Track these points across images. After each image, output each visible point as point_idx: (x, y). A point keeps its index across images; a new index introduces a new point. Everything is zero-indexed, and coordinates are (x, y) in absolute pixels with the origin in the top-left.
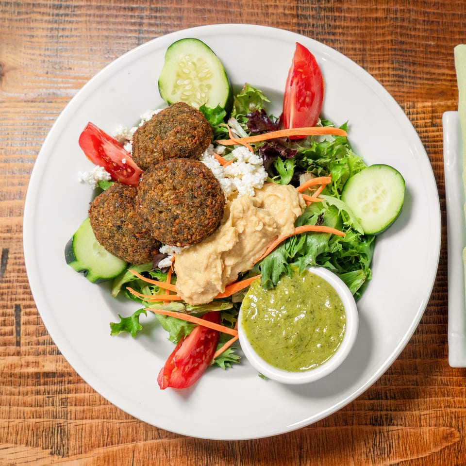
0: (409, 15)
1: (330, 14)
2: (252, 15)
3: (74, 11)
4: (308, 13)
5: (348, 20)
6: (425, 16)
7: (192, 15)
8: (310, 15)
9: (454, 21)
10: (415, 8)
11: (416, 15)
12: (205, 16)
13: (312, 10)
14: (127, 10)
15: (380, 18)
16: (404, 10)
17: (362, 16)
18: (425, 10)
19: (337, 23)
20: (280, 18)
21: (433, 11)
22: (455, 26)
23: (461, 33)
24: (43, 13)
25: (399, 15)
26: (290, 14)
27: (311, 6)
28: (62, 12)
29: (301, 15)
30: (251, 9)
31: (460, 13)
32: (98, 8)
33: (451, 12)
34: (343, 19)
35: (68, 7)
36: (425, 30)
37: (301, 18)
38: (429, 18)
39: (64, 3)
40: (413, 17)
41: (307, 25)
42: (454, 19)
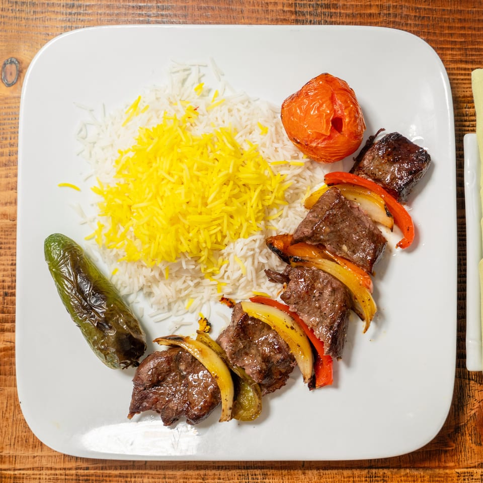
0: (401, 11)
1: (326, 10)
2: (253, 12)
3: (86, 10)
4: (305, 10)
5: (343, 16)
6: (416, 12)
7: (197, 13)
8: (307, 12)
9: (443, 17)
10: (406, 4)
11: (408, 10)
12: (209, 14)
13: (310, 7)
14: (135, 8)
15: (374, 14)
16: (396, 6)
17: (357, 12)
18: (416, 6)
19: (333, 20)
20: (279, 15)
21: (424, 7)
22: (445, 21)
23: (450, 28)
24: (57, 12)
25: (391, 11)
26: (289, 11)
27: (308, 3)
28: (74, 11)
29: (299, 11)
30: (252, 6)
31: (449, 8)
32: (108, 6)
33: (440, 8)
34: (338, 15)
35: (80, 6)
36: (416, 25)
37: (299, 15)
38: (420, 14)
39: (76, 3)
40: (405, 13)
41: (305, 21)
42: (444, 15)
